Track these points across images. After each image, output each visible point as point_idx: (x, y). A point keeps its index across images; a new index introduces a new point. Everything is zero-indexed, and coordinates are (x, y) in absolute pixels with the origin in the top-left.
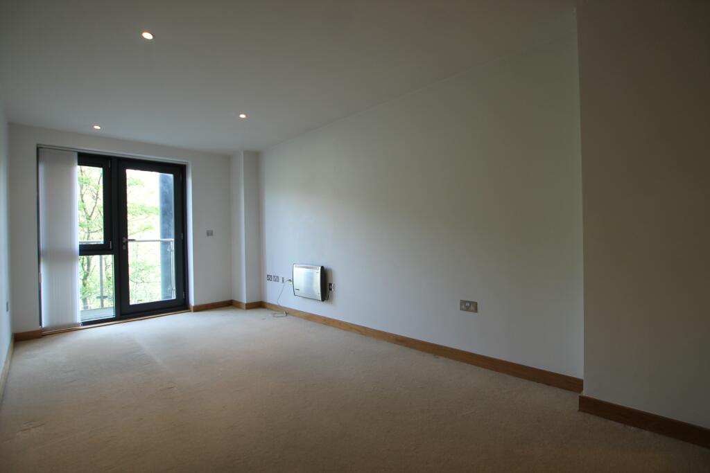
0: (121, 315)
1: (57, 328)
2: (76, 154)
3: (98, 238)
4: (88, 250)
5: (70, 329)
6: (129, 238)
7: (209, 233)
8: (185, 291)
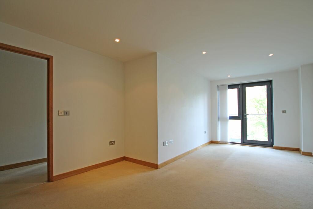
0: (243, 142)
1: (222, 142)
2: (228, 86)
3: (236, 114)
4: (232, 118)
5: (226, 143)
6: (247, 114)
7: (284, 112)
8: (272, 139)
